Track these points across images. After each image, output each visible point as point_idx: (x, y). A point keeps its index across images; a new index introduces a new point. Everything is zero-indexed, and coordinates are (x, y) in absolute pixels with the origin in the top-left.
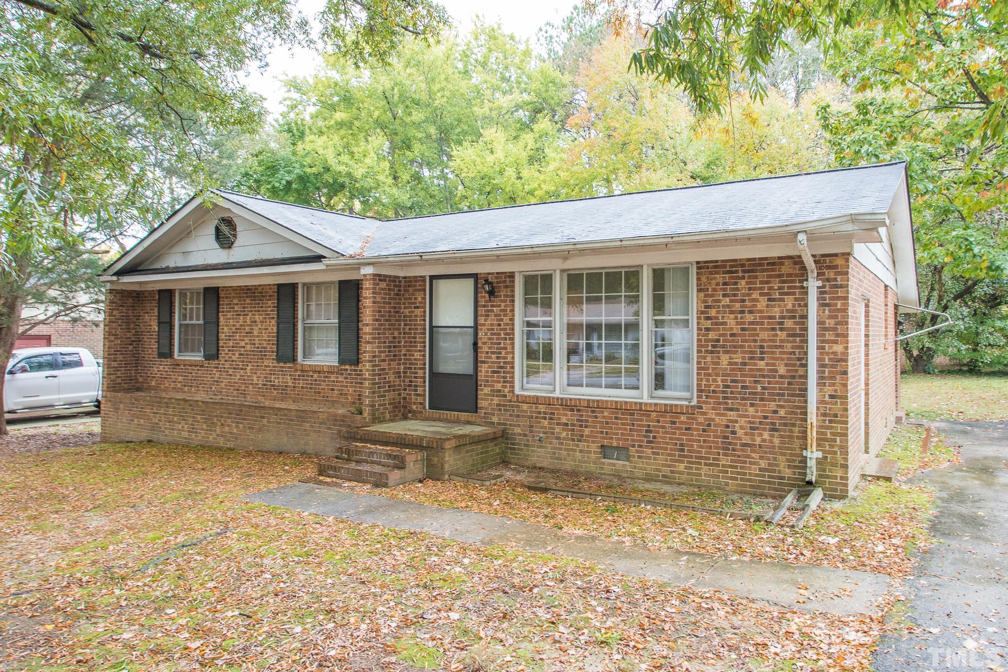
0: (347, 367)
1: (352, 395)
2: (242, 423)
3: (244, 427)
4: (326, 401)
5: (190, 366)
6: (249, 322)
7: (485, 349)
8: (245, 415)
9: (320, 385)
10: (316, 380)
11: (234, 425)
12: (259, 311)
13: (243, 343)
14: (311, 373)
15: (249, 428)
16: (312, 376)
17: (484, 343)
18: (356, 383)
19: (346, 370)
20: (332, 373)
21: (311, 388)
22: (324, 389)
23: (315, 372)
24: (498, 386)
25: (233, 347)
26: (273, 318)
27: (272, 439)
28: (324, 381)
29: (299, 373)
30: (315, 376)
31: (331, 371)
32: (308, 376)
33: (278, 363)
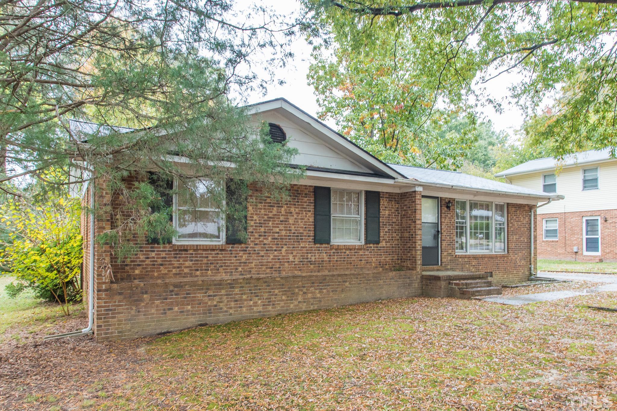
0: (371, 245)
1: (375, 262)
2: (325, 289)
3: (328, 291)
4: (356, 268)
5: (204, 250)
6: (283, 212)
7: (445, 234)
8: (328, 282)
9: (352, 258)
10: (348, 255)
11: (317, 291)
12: (295, 205)
13: (277, 230)
14: (344, 251)
15: (332, 291)
16: (345, 253)
17: (444, 231)
18: (377, 255)
19: (371, 247)
20: (361, 249)
21: (344, 261)
22: (354, 260)
23: (346, 249)
24: (450, 251)
25: (265, 232)
26: (310, 211)
27: (353, 296)
28: (355, 255)
29: (334, 251)
30: (348, 252)
31: (360, 249)
32: (341, 253)
33: (315, 244)
